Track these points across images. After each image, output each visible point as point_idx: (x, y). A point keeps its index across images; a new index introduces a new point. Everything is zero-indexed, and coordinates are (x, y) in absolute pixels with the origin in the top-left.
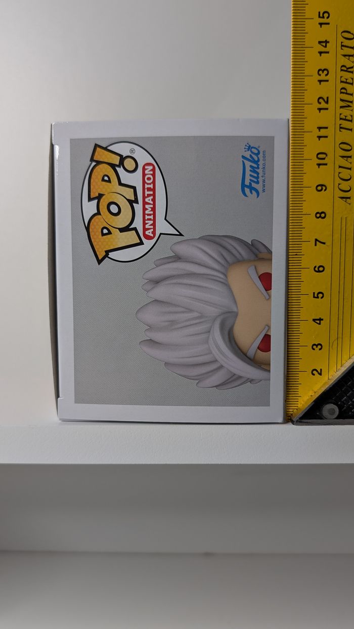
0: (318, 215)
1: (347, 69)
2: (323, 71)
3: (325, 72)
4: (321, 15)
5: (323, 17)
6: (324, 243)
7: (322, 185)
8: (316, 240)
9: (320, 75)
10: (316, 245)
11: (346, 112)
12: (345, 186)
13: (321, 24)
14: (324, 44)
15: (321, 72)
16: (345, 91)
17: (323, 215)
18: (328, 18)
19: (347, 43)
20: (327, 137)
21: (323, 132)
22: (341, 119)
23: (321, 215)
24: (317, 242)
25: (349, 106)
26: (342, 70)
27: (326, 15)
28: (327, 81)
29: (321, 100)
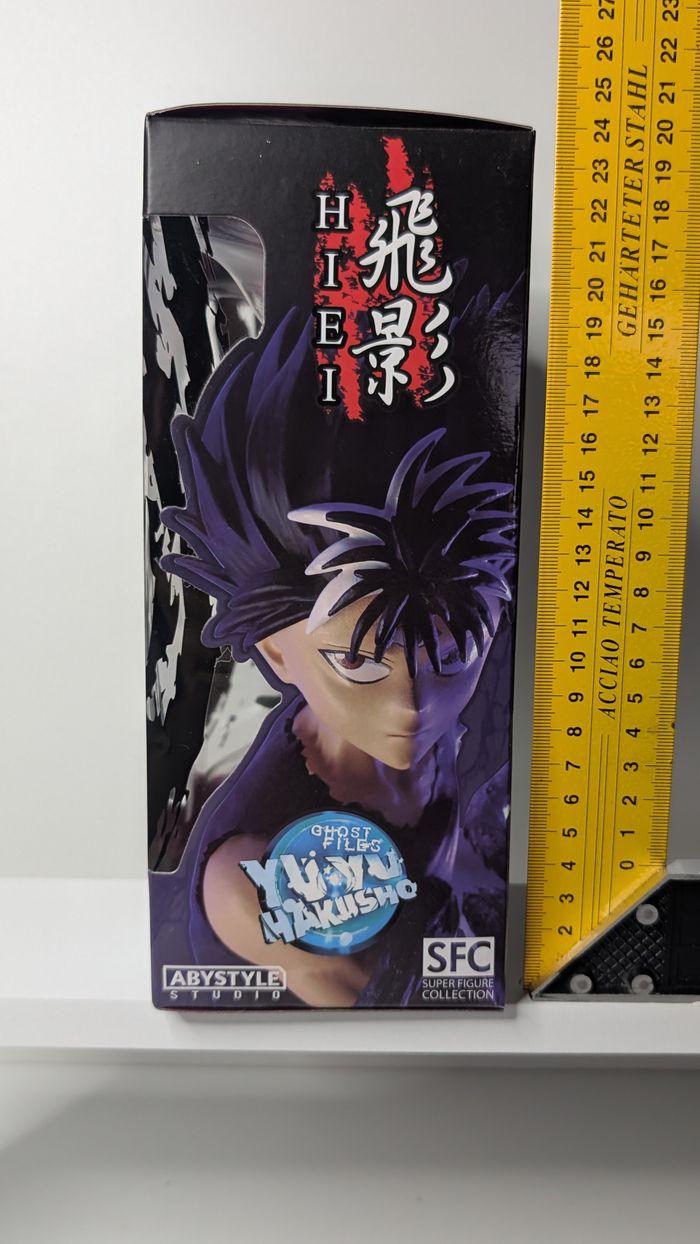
0: (571, 732)
1: (617, 547)
2: (583, 548)
3: (586, 549)
4: (583, 476)
5: (586, 479)
6: (578, 767)
7: (576, 694)
8: (568, 763)
9: (579, 553)
10: (567, 769)
11: (612, 601)
12: (608, 695)
13: (582, 488)
14: (586, 514)
15: (580, 550)
16: (611, 574)
17: (577, 732)
18: (592, 479)
19: (616, 512)
20: (585, 632)
21: (580, 627)
22: (605, 610)
23: (575, 732)
24: (570, 766)
25: (616, 594)
26: (609, 547)
27: (590, 476)
28: (589, 561)
29: (579, 586)
